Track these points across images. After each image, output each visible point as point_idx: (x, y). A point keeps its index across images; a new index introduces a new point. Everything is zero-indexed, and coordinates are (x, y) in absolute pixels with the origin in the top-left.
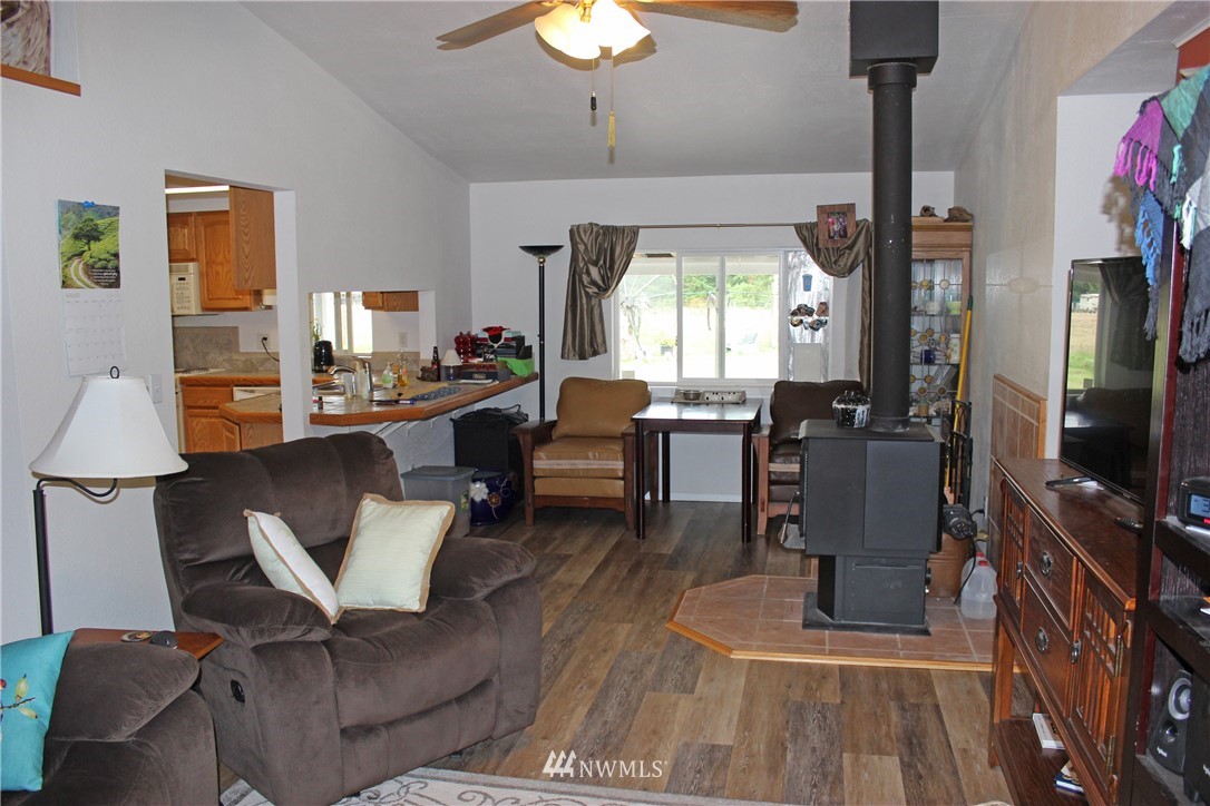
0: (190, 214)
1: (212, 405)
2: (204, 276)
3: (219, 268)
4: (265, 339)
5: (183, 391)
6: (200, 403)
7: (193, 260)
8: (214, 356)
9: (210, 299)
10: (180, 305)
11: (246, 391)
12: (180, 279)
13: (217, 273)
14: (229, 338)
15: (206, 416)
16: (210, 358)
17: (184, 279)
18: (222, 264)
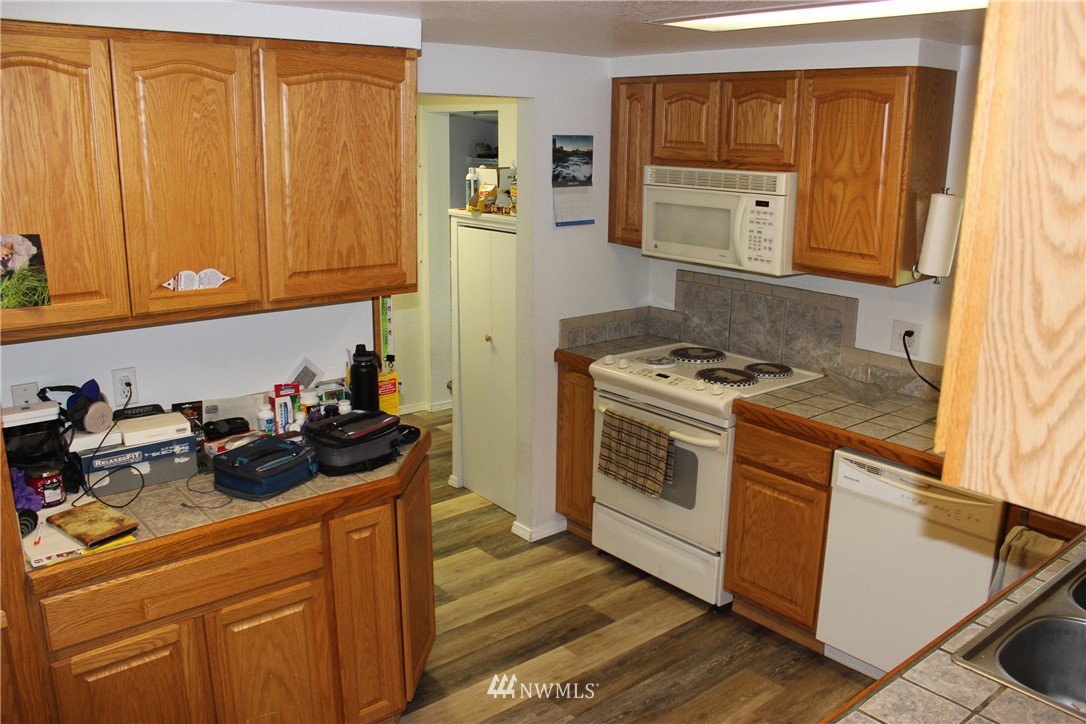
0: (790, 75)
1: (787, 470)
2: (805, 202)
3: (838, 189)
4: (909, 334)
5: (736, 426)
6: (766, 459)
7: (785, 168)
8: (804, 343)
9: (812, 249)
10: (754, 254)
11: (862, 466)
12: (759, 203)
13: (832, 199)
14: (838, 321)
15: (773, 488)
16: (797, 345)
17: (766, 204)
18: (843, 180)
